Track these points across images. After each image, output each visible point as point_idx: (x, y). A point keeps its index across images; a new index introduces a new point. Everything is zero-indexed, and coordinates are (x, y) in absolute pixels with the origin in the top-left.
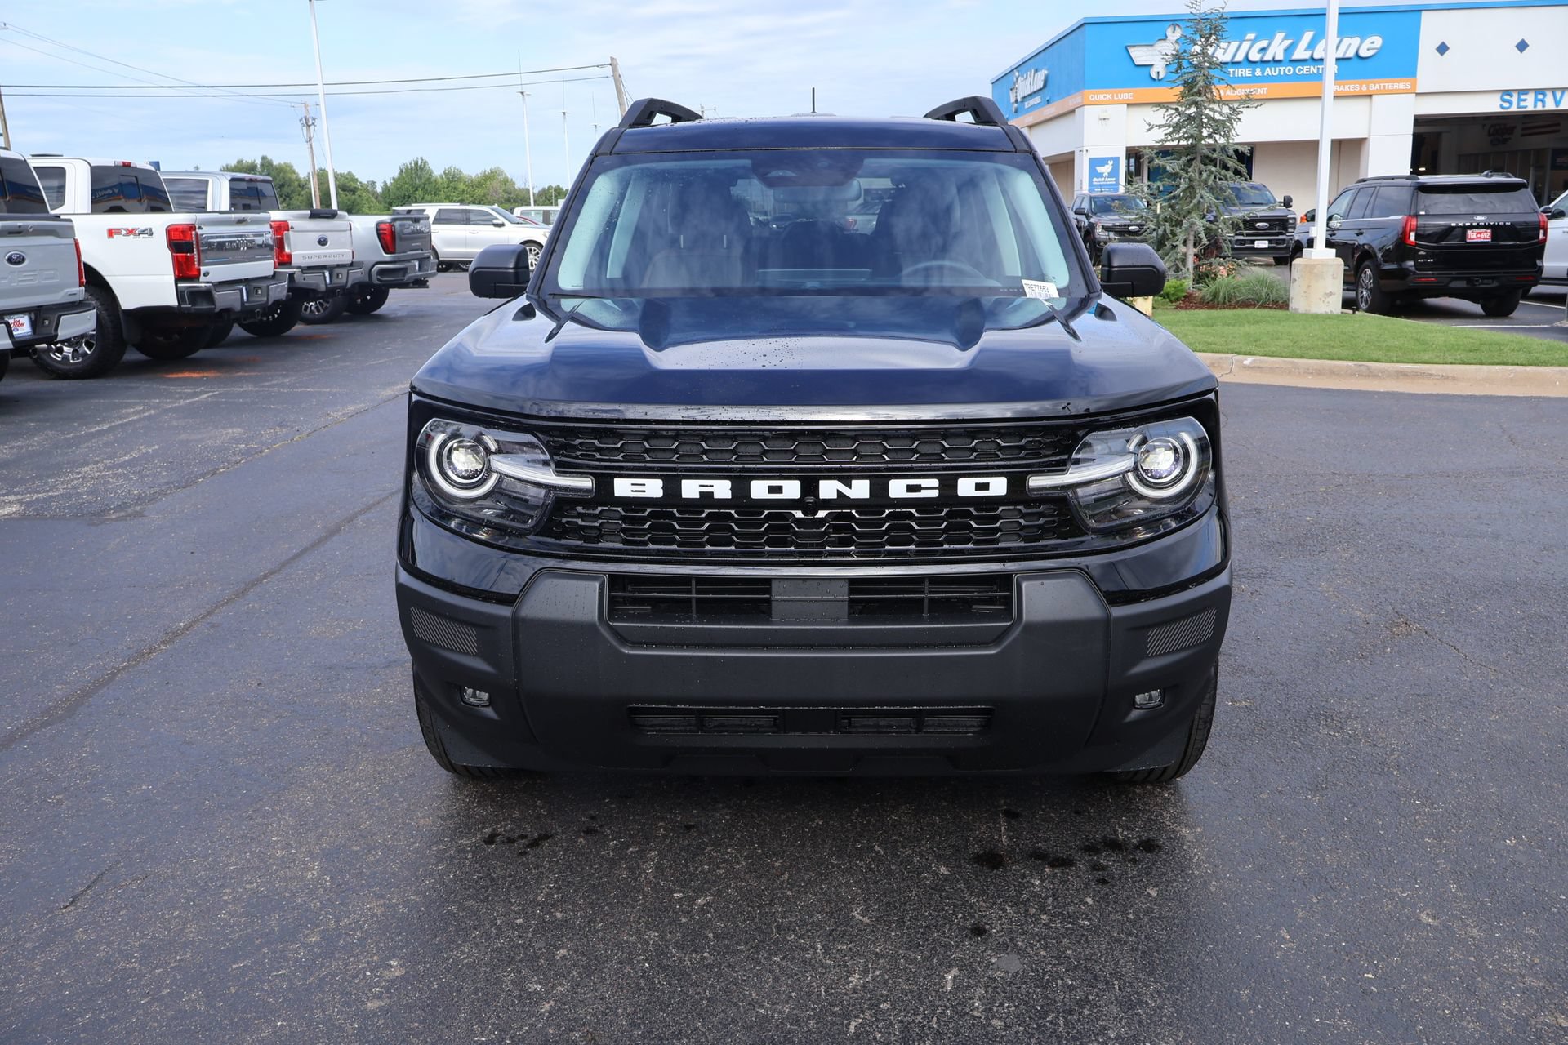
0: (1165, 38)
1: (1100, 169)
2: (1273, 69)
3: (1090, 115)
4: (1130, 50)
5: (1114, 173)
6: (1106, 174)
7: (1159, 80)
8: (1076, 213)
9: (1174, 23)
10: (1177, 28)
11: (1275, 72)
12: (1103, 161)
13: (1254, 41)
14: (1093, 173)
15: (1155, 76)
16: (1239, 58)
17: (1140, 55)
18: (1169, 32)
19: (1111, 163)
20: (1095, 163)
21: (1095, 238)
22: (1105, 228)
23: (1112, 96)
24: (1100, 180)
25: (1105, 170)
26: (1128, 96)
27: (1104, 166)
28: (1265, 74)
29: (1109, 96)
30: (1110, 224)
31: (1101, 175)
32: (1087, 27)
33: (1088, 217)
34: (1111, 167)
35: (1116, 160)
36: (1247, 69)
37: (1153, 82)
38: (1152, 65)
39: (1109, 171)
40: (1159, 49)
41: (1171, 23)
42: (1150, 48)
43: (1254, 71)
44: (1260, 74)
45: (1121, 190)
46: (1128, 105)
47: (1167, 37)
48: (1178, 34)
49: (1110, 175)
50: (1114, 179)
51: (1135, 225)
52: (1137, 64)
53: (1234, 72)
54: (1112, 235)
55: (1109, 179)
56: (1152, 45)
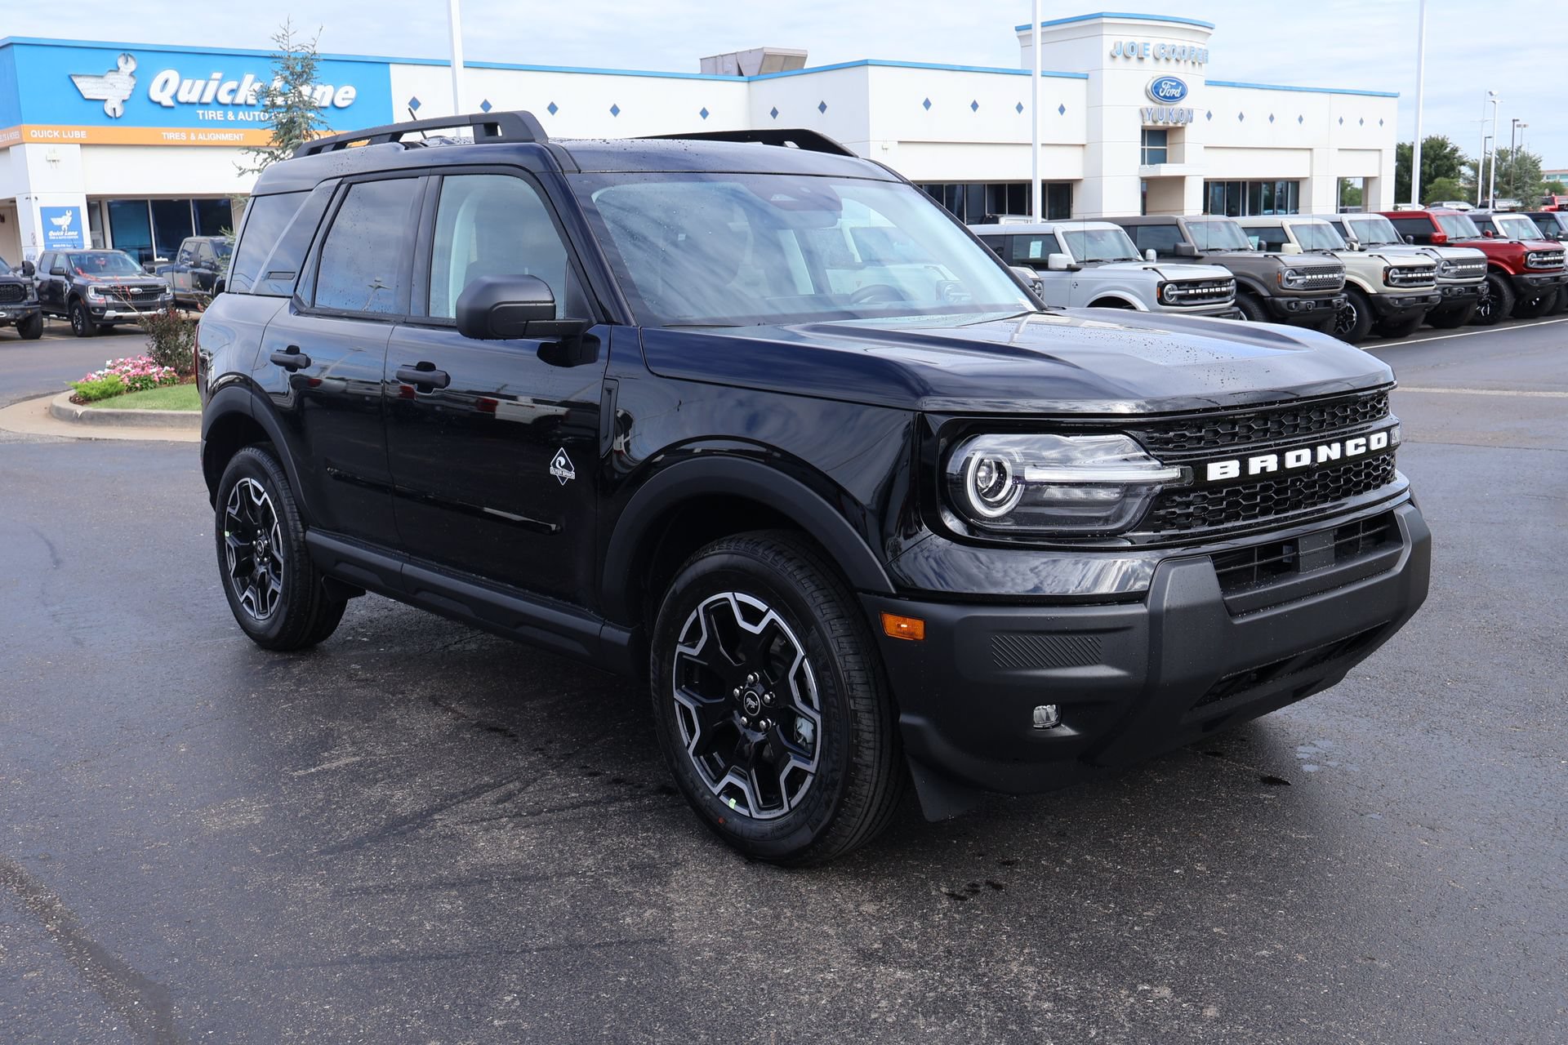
0: (117, 69)
1: (56, 221)
2: (247, 113)
3: (35, 155)
4: (76, 80)
5: (75, 225)
6: (65, 227)
7: (116, 118)
8: (51, 273)
9: (126, 53)
10: (129, 59)
11: (249, 117)
12: (60, 212)
13: (222, 82)
14: (48, 226)
15: (110, 113)
16: (208, 98)
17: (89, 87)
18: (121, 62)
19: (69, 214)
20: (48, 213)
21: (86, 303)
22: (97, 291)
23: (60, 134)
24: (58, 233)
25: (64, 221)
26: (81, 134)
27: (61, 217)
28: (239, 119)
29: (56, 134)
30: (105, 286)
31: (59, 228)
32: (15, 47)
33: (68, 277)
34: (70, 218)
35: (76, 211)
36: (218, 112)
37: (109, 120)
38: (105, 100)
39: (68, 223)
40: (111, 81)
41: (123, 52)
42: (100, 80)
43: (225, 115)
44: (233, 118)
45: (88, 245)
46: (81, 145)
47: (119, 68)
48: (132, 66)
49: (71, 227)
50: (76, 233)
51: (136, 287)
52: (86, 97)
53: (203, 114)
54: (110, 299)
55: (70, 233)
56: (102, 77)
